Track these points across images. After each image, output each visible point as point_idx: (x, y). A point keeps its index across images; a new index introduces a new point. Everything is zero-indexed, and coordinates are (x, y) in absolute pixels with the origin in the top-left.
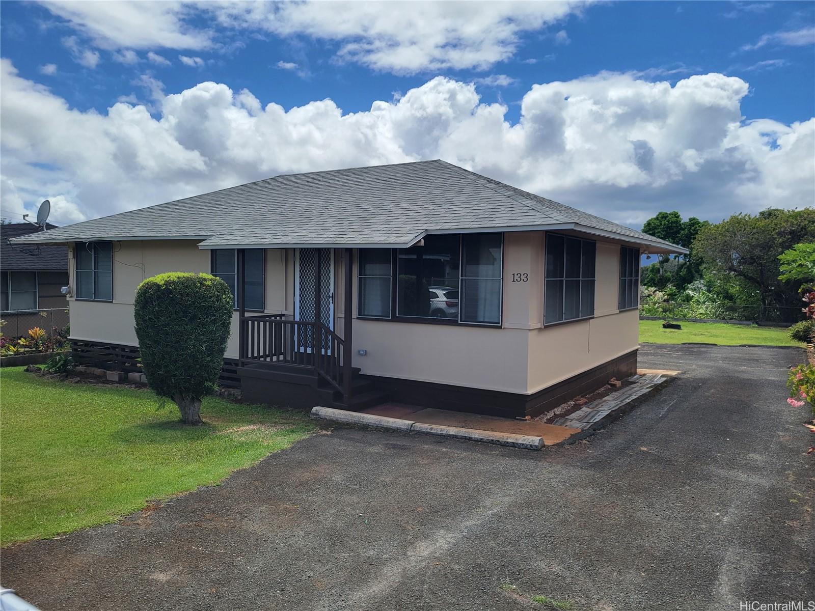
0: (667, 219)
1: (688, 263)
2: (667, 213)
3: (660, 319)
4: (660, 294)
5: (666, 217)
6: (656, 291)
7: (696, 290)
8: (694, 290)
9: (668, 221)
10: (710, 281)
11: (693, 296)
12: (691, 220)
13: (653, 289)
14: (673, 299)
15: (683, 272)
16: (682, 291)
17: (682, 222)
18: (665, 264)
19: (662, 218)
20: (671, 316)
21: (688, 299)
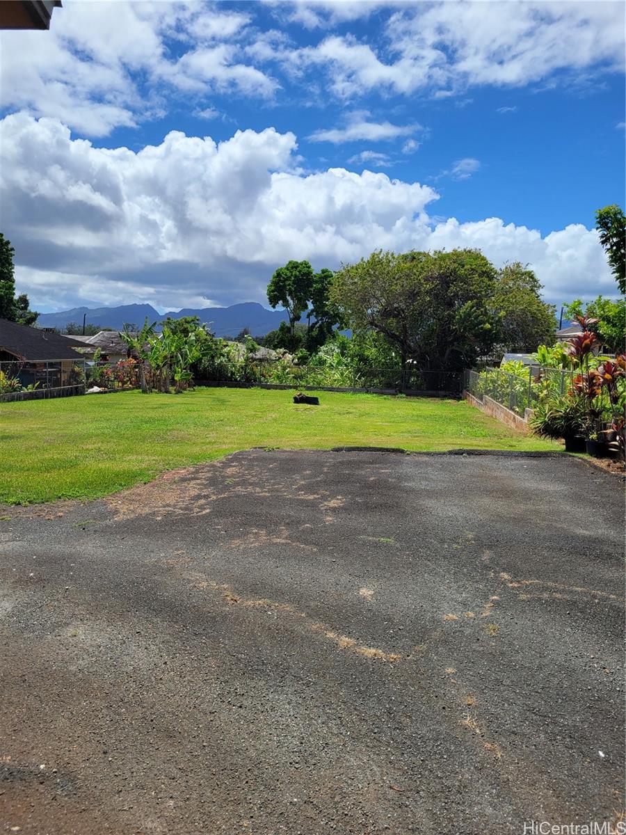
0: (298, 269)
1: (320, 322)
2: (297, 263)
3: (290, 387)
4: (289, 357)
5: (296, 267)
6: (285, 353)
7: (328, 352)
8: (326, 353)
9: (300, 272)
10: (343, 343)
11: (326, 360)
12: (323, 272)
13: (282, 350)
14: (305, 363)
15: (315, 333)
16: (314, 354)
17: (314, 273)
18: (296, 323)
19: (292, 268)
20: (303, 383)
21: (322, 362)
